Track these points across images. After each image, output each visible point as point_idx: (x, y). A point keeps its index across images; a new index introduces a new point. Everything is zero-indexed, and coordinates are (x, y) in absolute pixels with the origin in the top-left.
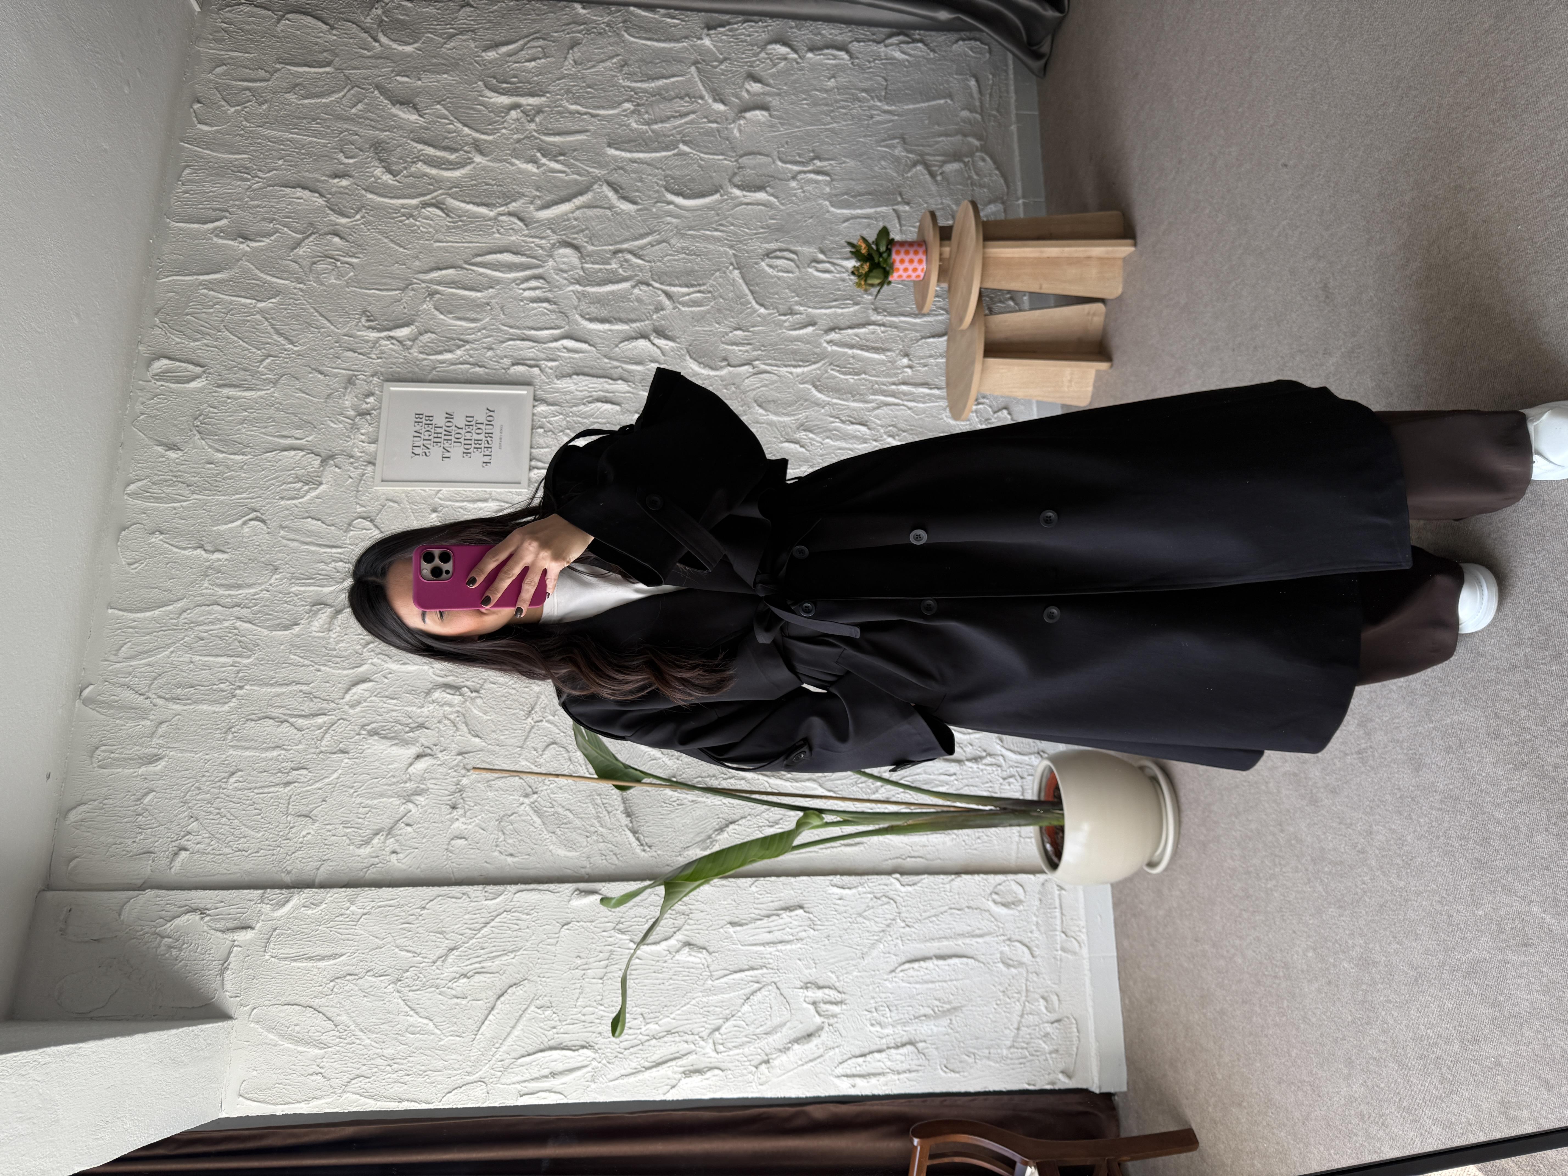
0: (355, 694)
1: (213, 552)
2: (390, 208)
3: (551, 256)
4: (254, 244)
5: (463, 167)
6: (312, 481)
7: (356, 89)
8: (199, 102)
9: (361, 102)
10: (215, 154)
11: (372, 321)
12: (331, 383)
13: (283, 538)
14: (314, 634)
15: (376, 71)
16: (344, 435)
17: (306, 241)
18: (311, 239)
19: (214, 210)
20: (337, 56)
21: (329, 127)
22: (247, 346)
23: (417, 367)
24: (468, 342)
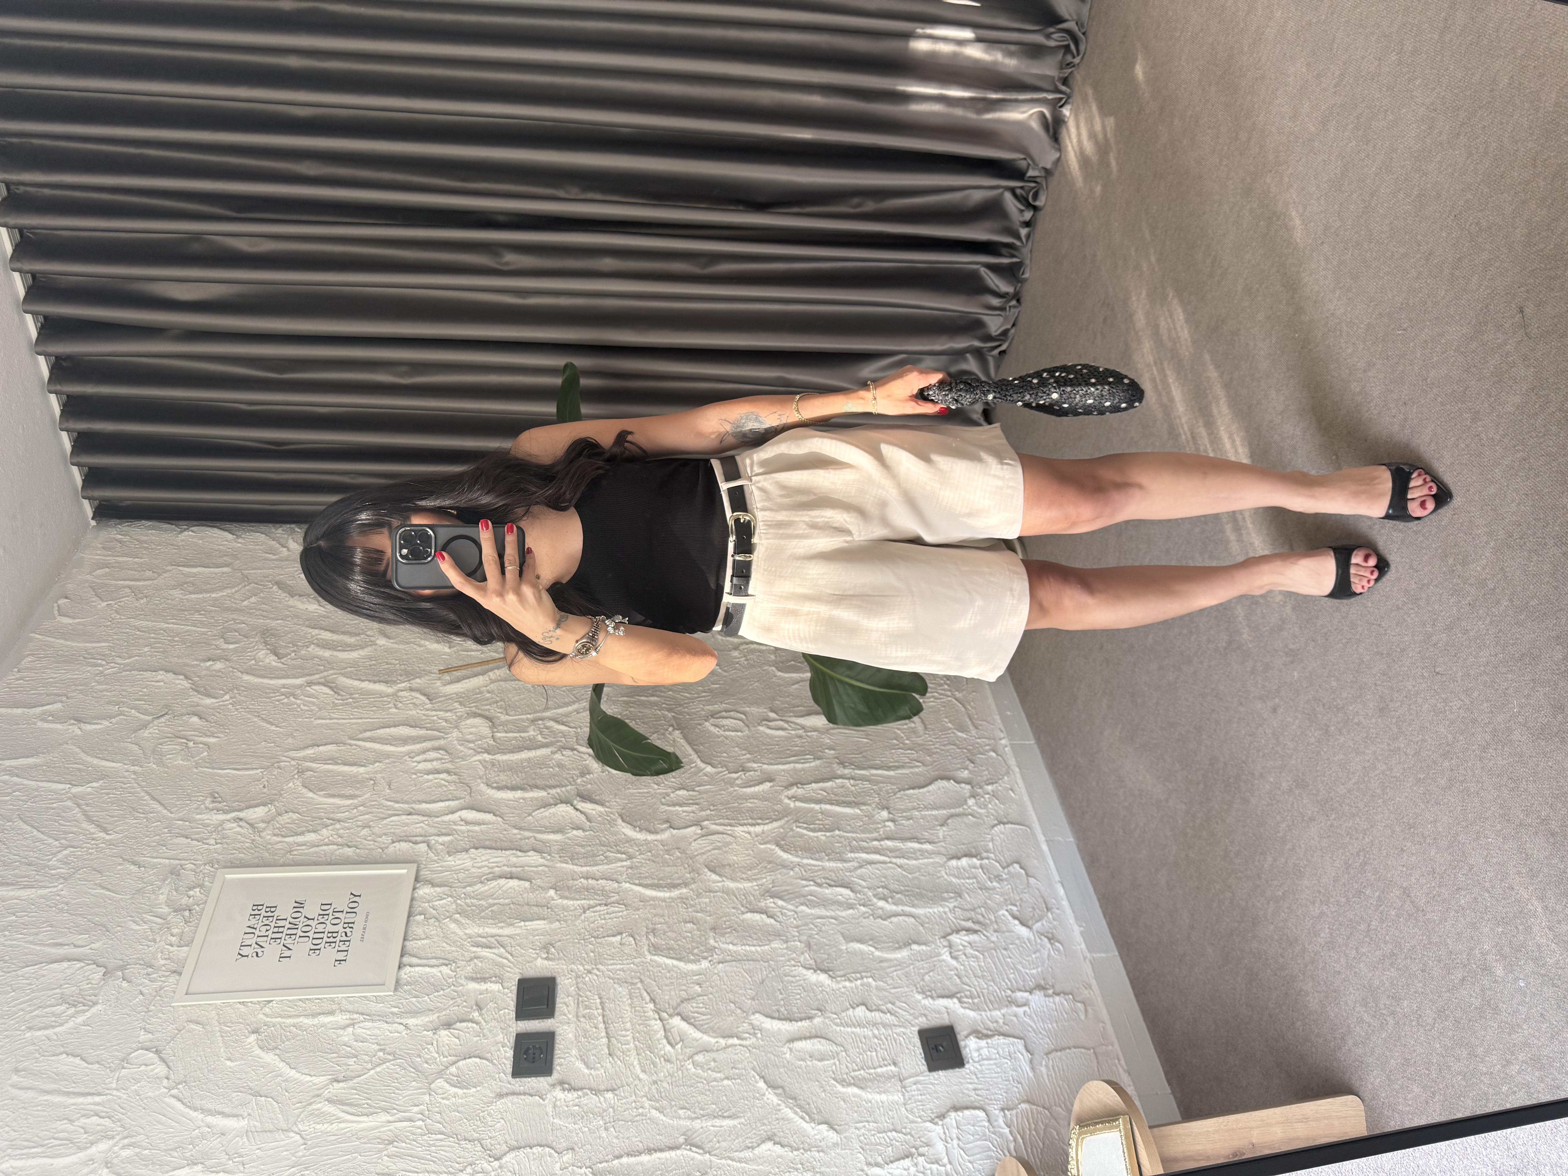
2: (269, 689)
3: (456, 727)
4: (89, 727)
5: (362, 648)
6: (84, 1001)
7: (253, 585)
8: (66, 598)
9: (255, 595)
10: (69, 643)
11: (220, 802)
12: (146, 875)
15: (277, 571)
16: (147, 938)
17: (156, 722)
18: (163, 720)
19: (48, 695)
20: (238, 559)
21: (213, 617)
22: (42, 836)
23: (267, 850)
24: (339, 821)
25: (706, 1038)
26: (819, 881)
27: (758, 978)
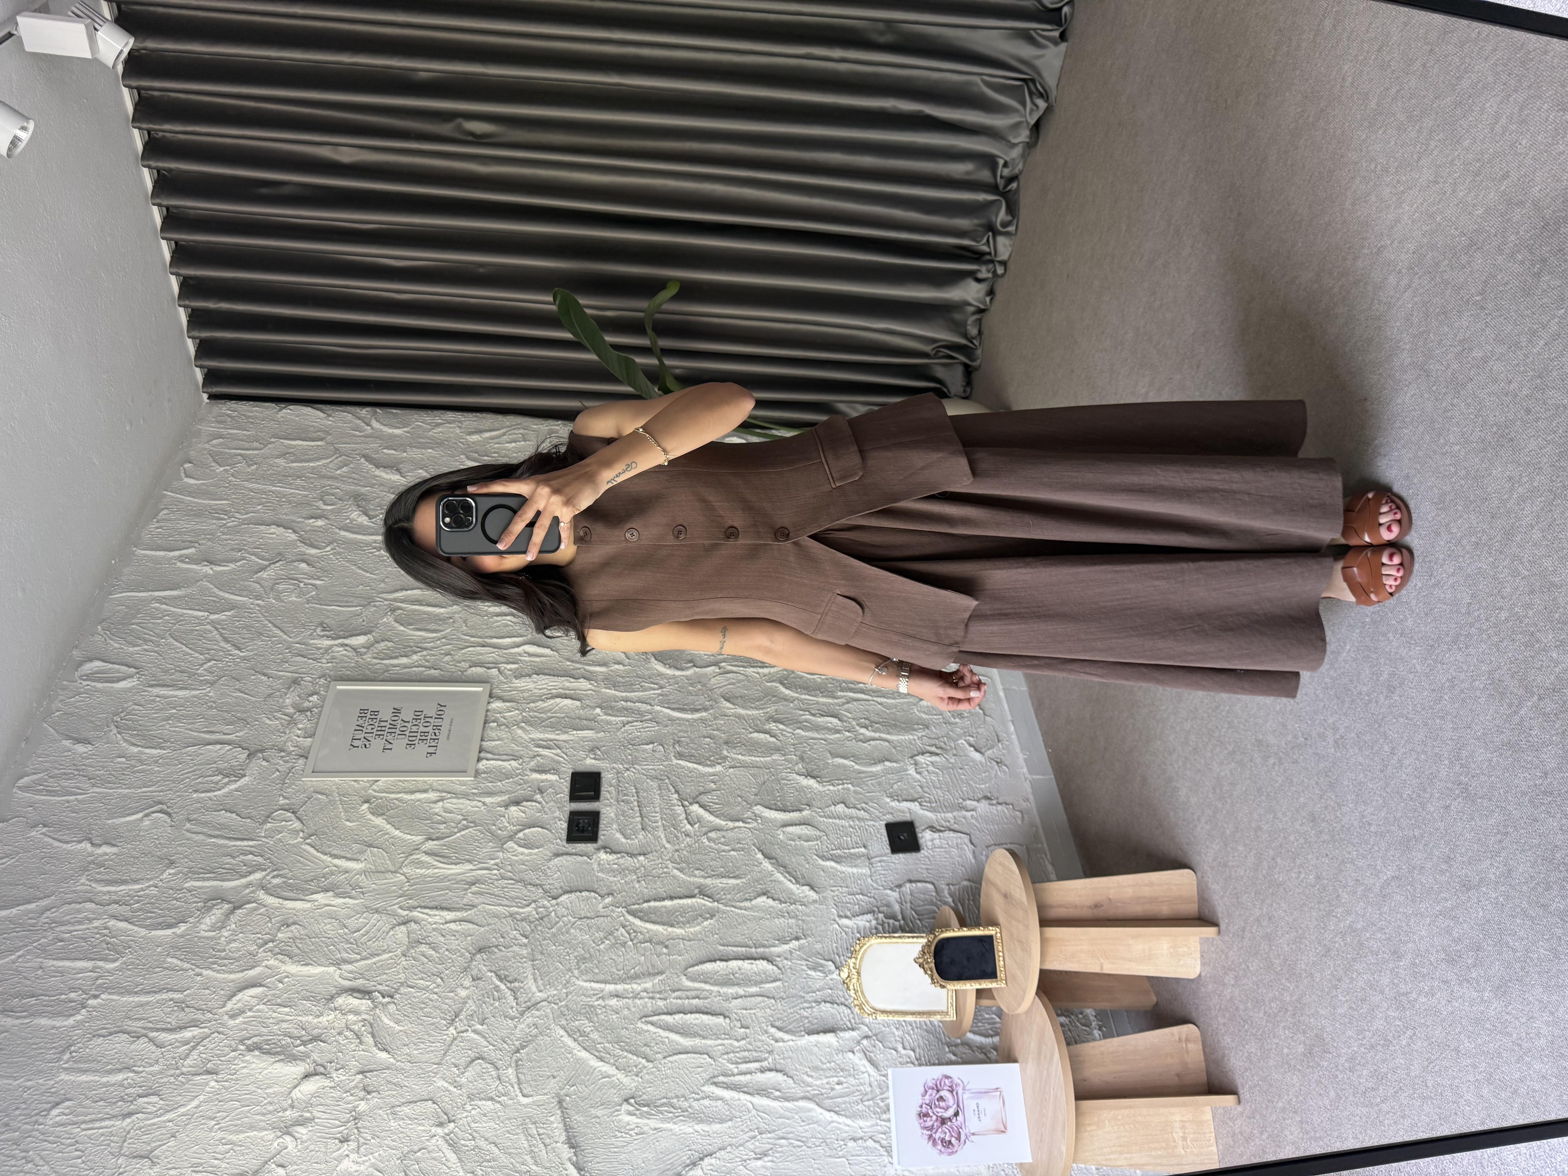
0: (239, 1001)
1: (100, 846)
2: (362, 543)
4: (219, 568)
6: (235, 774)
7: (343, 457)
8: (190, 462)
9: (346, 465)
10: (196, 500)
11: (328, 631)
12: (274, 684)
13: (187, 831)
14: (203, 934)
15: (363, 446)
16: (278, 731)
17: (272, 566)
18: (277, 565)
19: (183, 542)
20: (330, 434)
21: (312, 483)
22: (190, 651)
23: (369, 669)
24: (426, 649)
25: (718, 821)
26: (813, 712)
27: (761, 780)
